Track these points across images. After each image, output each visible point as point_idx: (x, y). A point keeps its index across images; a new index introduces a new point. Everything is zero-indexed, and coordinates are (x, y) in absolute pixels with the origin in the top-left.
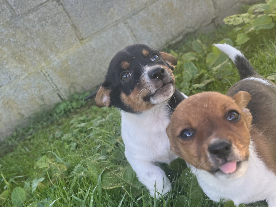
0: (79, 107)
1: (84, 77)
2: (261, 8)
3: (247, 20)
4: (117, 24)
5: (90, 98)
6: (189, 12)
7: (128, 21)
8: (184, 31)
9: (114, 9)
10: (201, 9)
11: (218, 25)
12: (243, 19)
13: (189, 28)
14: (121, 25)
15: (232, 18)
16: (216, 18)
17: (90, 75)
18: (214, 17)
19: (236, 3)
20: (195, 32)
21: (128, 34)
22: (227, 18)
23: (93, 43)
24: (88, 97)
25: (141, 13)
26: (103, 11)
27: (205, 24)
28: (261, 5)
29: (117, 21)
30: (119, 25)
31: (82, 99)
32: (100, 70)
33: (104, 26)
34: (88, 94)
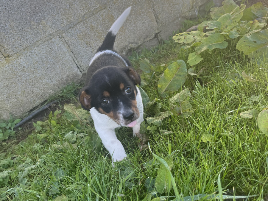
0: (7, 138)
1: (12, 100)
2: (212, 25)
3: (198, 39)
4: (51, 39)
5: (20, 126)
6: (131, 26)
7: (64, 35)
8: (127, 46)
9: (46, 22)
10: (143, 23)
11: (161, 40)
12: (194, 37)
13: (132, 43)
14: (56, 40)
15: (182, 35)
16: (159, 33)
17: (20, 98)
18: (157, 32)
19: (178, 18)
20: (138, 48)
21: (65, 50)
22: (177, 35)
23: (22, 60)
24: (18, 125)
25: (78, 27)
26: (33, 23)
27: (148, 39)
28: (211, 22)
29: (51, 35)
30: (53, 40)
31: (10, 128)
32: (33, 92)
33: (35, 40)
34: (18, 121)
